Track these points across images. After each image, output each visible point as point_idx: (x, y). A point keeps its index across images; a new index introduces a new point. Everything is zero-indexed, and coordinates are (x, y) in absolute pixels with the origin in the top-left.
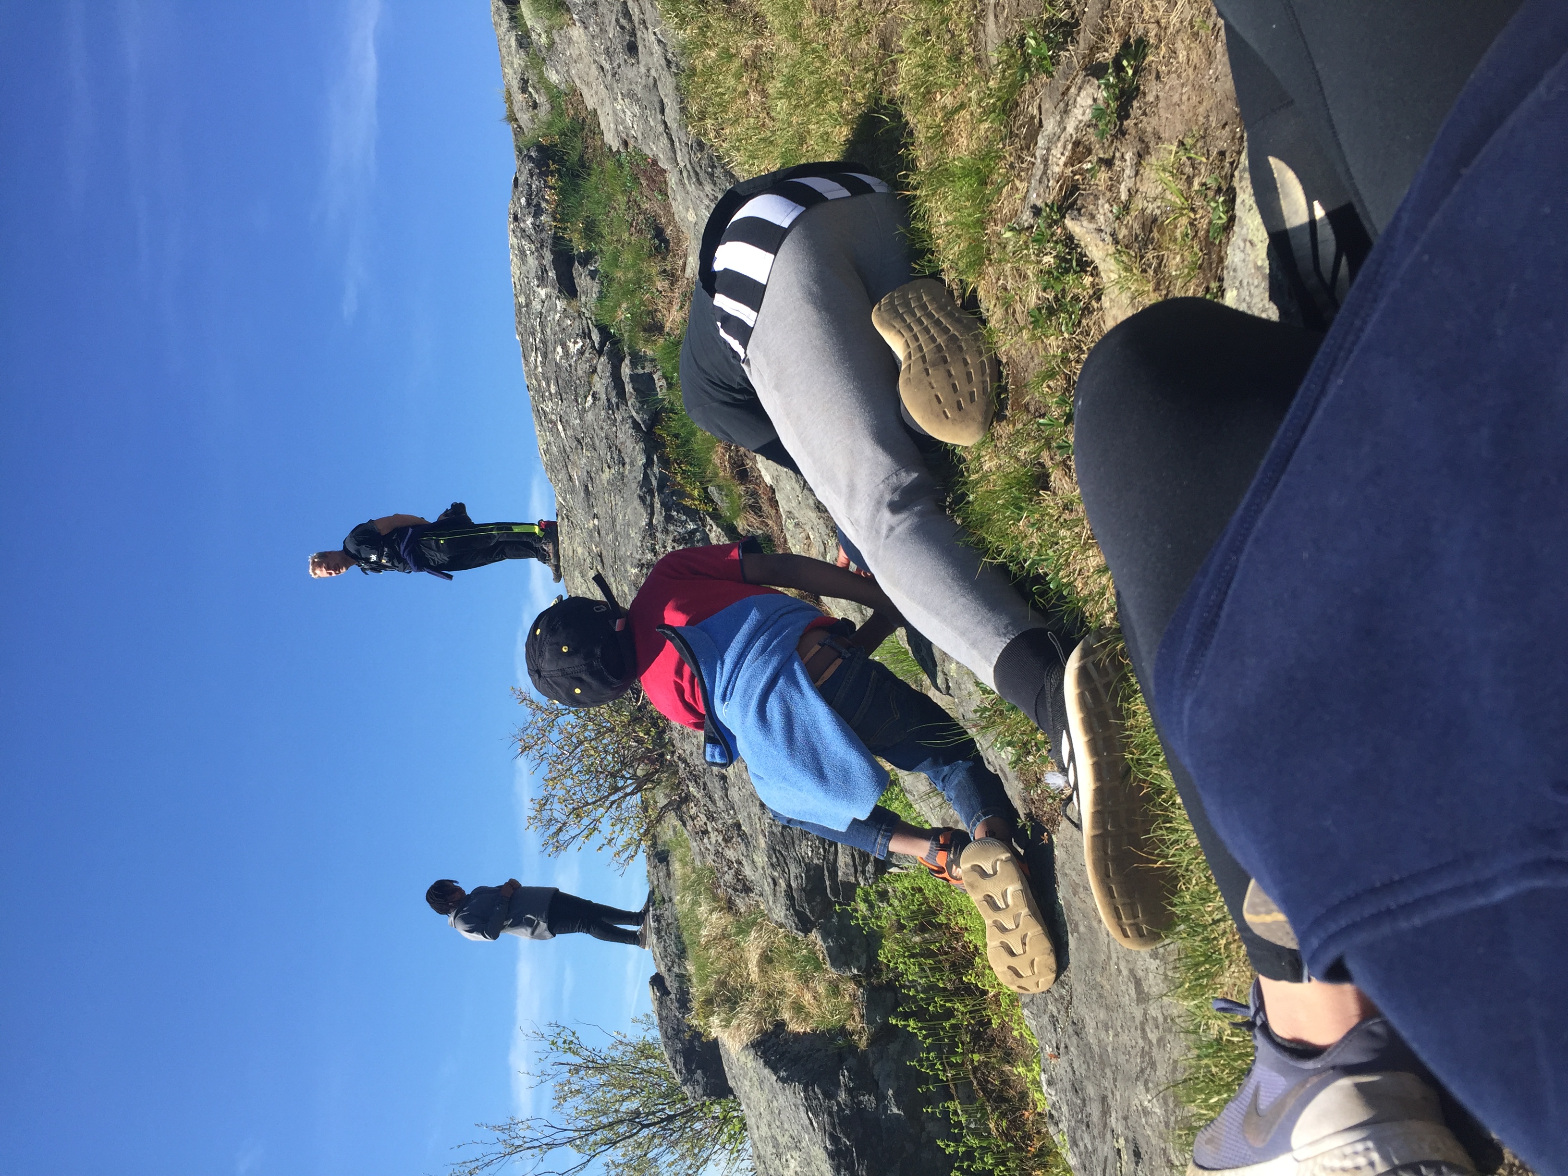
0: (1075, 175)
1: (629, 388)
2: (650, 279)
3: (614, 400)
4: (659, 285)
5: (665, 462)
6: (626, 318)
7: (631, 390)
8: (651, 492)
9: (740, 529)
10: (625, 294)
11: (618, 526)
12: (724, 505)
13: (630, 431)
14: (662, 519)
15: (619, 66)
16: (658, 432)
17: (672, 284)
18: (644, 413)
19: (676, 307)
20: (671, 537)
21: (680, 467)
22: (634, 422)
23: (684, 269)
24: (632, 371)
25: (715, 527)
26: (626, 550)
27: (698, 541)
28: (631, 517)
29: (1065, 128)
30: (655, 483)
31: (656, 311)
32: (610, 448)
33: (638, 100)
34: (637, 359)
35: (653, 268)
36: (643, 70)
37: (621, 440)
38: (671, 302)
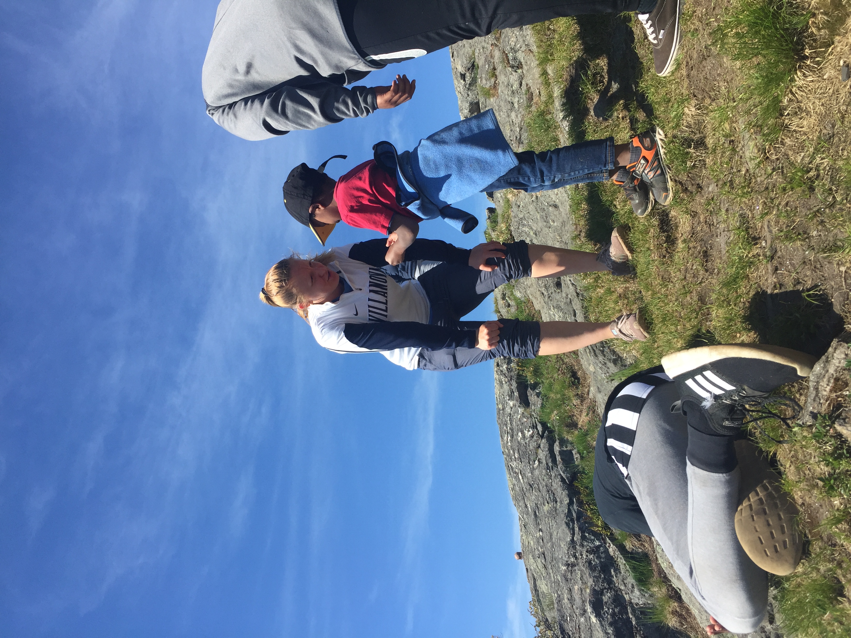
0: (838, 398)
1: (558, 458)
2: (569, 399)
3: (550, 464)
4: (574, 402)
5: (580, 503)
6: (556, 419)
7: (560, 460)
8: (572, 520)
9: (627, 547)
10: (555, 407)
11: (554, 539)
12: (616, 532)
13: (560, 483)
14: (579, 538)
15: (552, 293)
16: (576, 484)
17: (582, 402)
18: (567, 473)
19: (584, 414)
20: (585, 549)
21: (589, 507)
22: (562, 477)
23: (588, 394)
24: (560, 448)
25: (612, 545)
26: (559, 555)
27: (602, 554)
28: (562, 535)
29: (827, 371)
30: (574, 515)
31: (573, 415)
32: (548, 492)
33: (561, 310)
34: (563, 442)
35: (570, 393)
36: (564, 295)
37: (555, 488)
38: (581, 411)
